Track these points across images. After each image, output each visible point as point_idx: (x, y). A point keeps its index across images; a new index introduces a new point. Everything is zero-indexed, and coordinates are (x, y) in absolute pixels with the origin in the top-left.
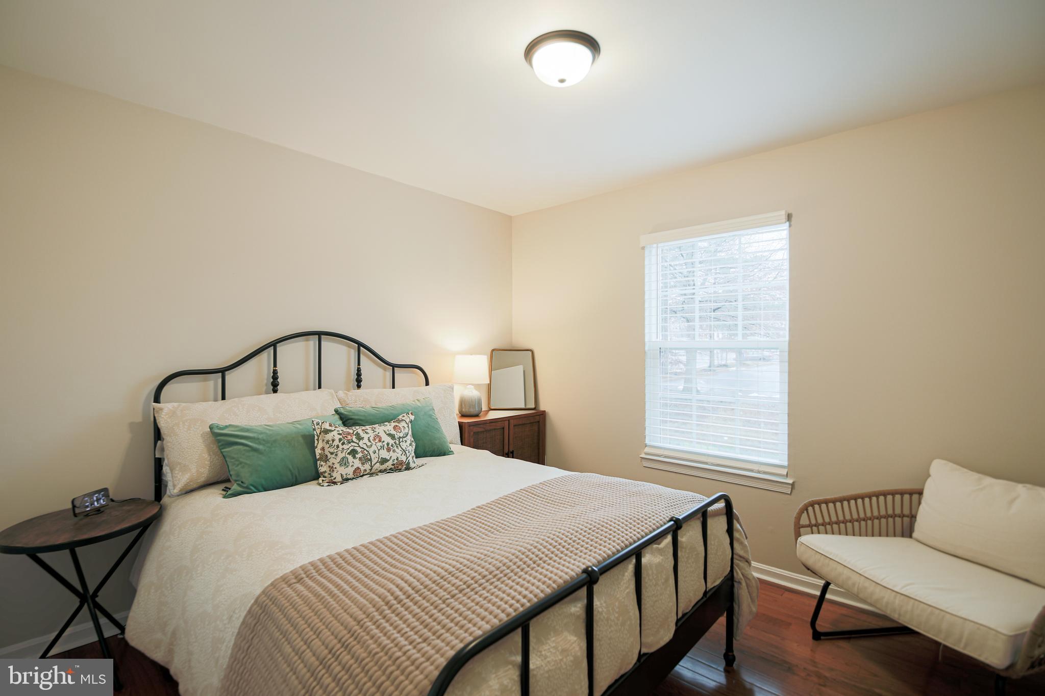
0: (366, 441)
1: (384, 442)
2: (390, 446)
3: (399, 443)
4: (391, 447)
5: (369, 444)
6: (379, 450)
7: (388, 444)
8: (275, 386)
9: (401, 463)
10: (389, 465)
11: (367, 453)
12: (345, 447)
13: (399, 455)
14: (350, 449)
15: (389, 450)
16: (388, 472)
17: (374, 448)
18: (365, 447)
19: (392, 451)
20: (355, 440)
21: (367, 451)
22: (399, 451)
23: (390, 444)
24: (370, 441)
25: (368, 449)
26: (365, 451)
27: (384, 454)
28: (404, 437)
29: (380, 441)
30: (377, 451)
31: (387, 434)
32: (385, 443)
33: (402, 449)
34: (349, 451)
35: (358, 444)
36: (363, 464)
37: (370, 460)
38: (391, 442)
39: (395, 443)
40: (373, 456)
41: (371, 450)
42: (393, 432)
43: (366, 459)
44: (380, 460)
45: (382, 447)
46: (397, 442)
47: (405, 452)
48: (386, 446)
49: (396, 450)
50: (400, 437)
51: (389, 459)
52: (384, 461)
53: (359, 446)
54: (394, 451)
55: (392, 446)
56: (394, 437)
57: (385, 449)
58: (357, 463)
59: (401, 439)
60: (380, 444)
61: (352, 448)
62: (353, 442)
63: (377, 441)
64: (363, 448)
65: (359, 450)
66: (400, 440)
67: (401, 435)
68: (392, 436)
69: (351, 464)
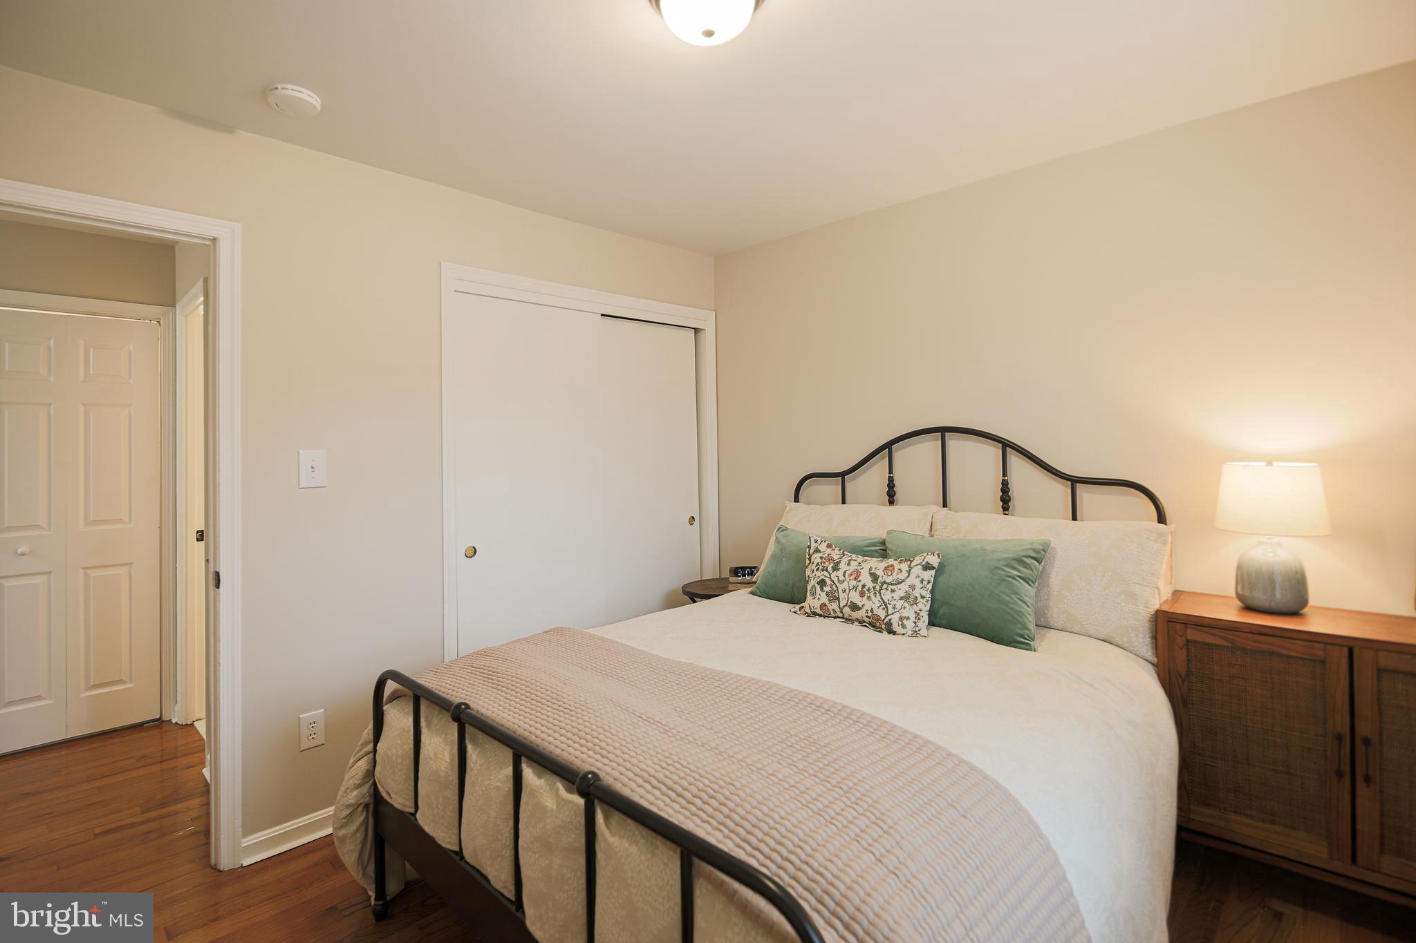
0: (840, 573)
1: (860, 581)
2: (865, 589)
3: (880, 590)
4: (867, 592)
5: (842, 578)
6: (850, 590)
7: (863, 586)
8: (891, 497)
9: (878, 619)
10: (860, 614)
11: (835, 589)
12: (818, 574)
13: (875, 607)
14: (820, 579)
15: (862, 594)
16: (865, 626)
17: (845, 585)
18: (836, 581)
19: (866, 597)
20: (830, 569)
21: (836, 586)
22: (876, 601)
23: (867, 588)
24: (844, 575)
25: (837, 584)
26: (834, 586)
27: (855, 597)
28: (891, 584)
29: (855, 579)
30: (847, 591)
31: (870, 573)
32: (860, 584)
33: (882, 599)
34: (818, 580)
35: (830, 575)
36: (830, 600)
37: (838, 599)
38: (870, 584)
39: (874, 588)
40: (842, 596)
41: (841, 587)
42: (879, 573)
43: (833, 597)
44: (849, 604)
45: (855, 588)
46: (878, 588)
47: (886, 605)
48: (860, 587)
49: (873, 597)
50: (885, 582)
51: (860, 606)
52: (855, 607)
53: (830, 578)
54: (869, 598)
55: (868, 590)
56: (878, 579)
57: (858, 591)
58: (824, 599)
59: (885, 586)
60: (854, 583)
61: (822, 577)
62: (827, 570)
63: (853, 577)
64: (833, 581)
65: (828, 582)
66: (882, 585)
67: (889, 580)
68: (874, 577)
69: (818, 596)
